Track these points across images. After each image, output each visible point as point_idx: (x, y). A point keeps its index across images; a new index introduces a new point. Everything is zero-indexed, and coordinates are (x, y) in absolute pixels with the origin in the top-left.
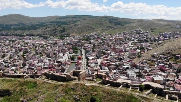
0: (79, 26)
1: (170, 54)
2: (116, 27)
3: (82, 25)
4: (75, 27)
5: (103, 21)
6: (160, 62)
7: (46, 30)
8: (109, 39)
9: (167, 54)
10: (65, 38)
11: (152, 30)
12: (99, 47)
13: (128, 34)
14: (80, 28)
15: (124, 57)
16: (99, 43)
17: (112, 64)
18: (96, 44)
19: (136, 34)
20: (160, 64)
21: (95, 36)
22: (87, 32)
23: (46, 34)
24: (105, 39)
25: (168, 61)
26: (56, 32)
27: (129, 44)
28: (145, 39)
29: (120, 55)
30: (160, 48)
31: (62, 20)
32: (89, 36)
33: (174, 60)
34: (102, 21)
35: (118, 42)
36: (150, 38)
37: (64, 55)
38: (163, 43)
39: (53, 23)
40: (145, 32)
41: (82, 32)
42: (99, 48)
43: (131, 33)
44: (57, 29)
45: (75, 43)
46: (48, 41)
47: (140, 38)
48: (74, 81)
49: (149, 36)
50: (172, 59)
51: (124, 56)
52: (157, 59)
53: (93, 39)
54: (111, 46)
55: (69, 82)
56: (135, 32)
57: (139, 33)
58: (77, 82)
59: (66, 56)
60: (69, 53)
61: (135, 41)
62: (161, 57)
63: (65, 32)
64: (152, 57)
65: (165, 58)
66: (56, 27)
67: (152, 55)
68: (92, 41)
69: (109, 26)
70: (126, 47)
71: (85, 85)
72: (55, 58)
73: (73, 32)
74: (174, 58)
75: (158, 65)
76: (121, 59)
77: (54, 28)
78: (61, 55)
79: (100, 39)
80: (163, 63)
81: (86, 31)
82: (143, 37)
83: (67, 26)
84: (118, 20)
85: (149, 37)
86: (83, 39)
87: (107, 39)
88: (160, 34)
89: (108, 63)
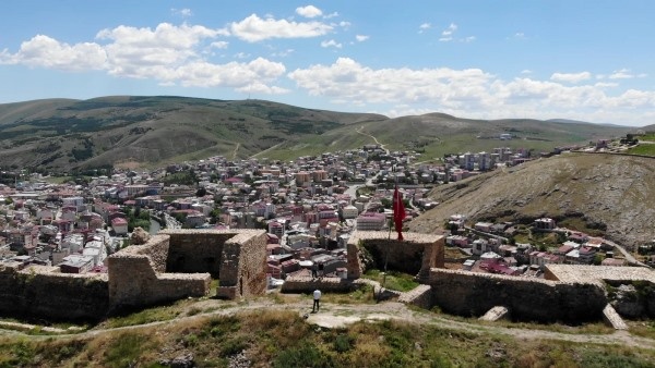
0: (150, 134)
1: (512, 217)
2: (295, 137)
3: (164, 129)
4: (134, 136)
5: (245, 116)
6: (483, 248)
7: (15, 150)
8: (274, 178)
9: (502, 216)
10: (91, 180)
11: (420, 147)
12: (239, 205)
13: (342, 159)
14: (156, 139)
15: (343, 236)
16: (236, 191)
17: (302, 263)
18: (225, 198)
19: (369, 160)
20: (485, 256)
21: (219, 169)
22: (184, 156)
23: (15, 167)
24: (259, 179)
25: (512, 243)
26: (54, 158)
27: (351, 191)
28: (402, 175)
29: (328, 232)
30: (468, 197)
31: (81, 115)
32: (196, 168)
33: (530, 236)
34: (241, 116)
35: (310, 189)
36: (420, 173)
37: (87, 239)
38: (474, 184)
39: (43, 124)
40: (396, 153)
41: (164, 155)
42: (237, 209)
43: (350, 159)
44: (60, 147)
45: (135, 195)
46: (21, 190)
47: (384, 174)
48: (185, 306)
49: (413, 167)
50: (522, 233)
51: (341, 232)
52: (470, 236)
53: (213, 179)
54: (284, 201)
55: (137, 317)
56: (361, 155)
57: (377, 158)
58: (210, 307)
59: (99, 244)
60: (112, 234)
61: (369, 183)
62: (481, 229)
63: (91, 156)
64: (448, 228)
65: (499, 233)
66: (56, 140)
67: (447, 224)
68: (209, 185)
69: (270, 134)
70: (341, 202)
71: (313, 327)
72: (48, 254)
73: (128, 156)
74: (529, 229)
75: (476, 257)
76: (332, 246)
77: (47, 144)
78: (76, 239)
79: (239, 178)
80: (493, 251)
81: (180, 153)
82: (394, 171)
83: (100, 133)
84: (297, 115)
85: (412, 170)
86: (168, 178)
87: (265, 178)
88: (449, 159)
89: (285, 263)
